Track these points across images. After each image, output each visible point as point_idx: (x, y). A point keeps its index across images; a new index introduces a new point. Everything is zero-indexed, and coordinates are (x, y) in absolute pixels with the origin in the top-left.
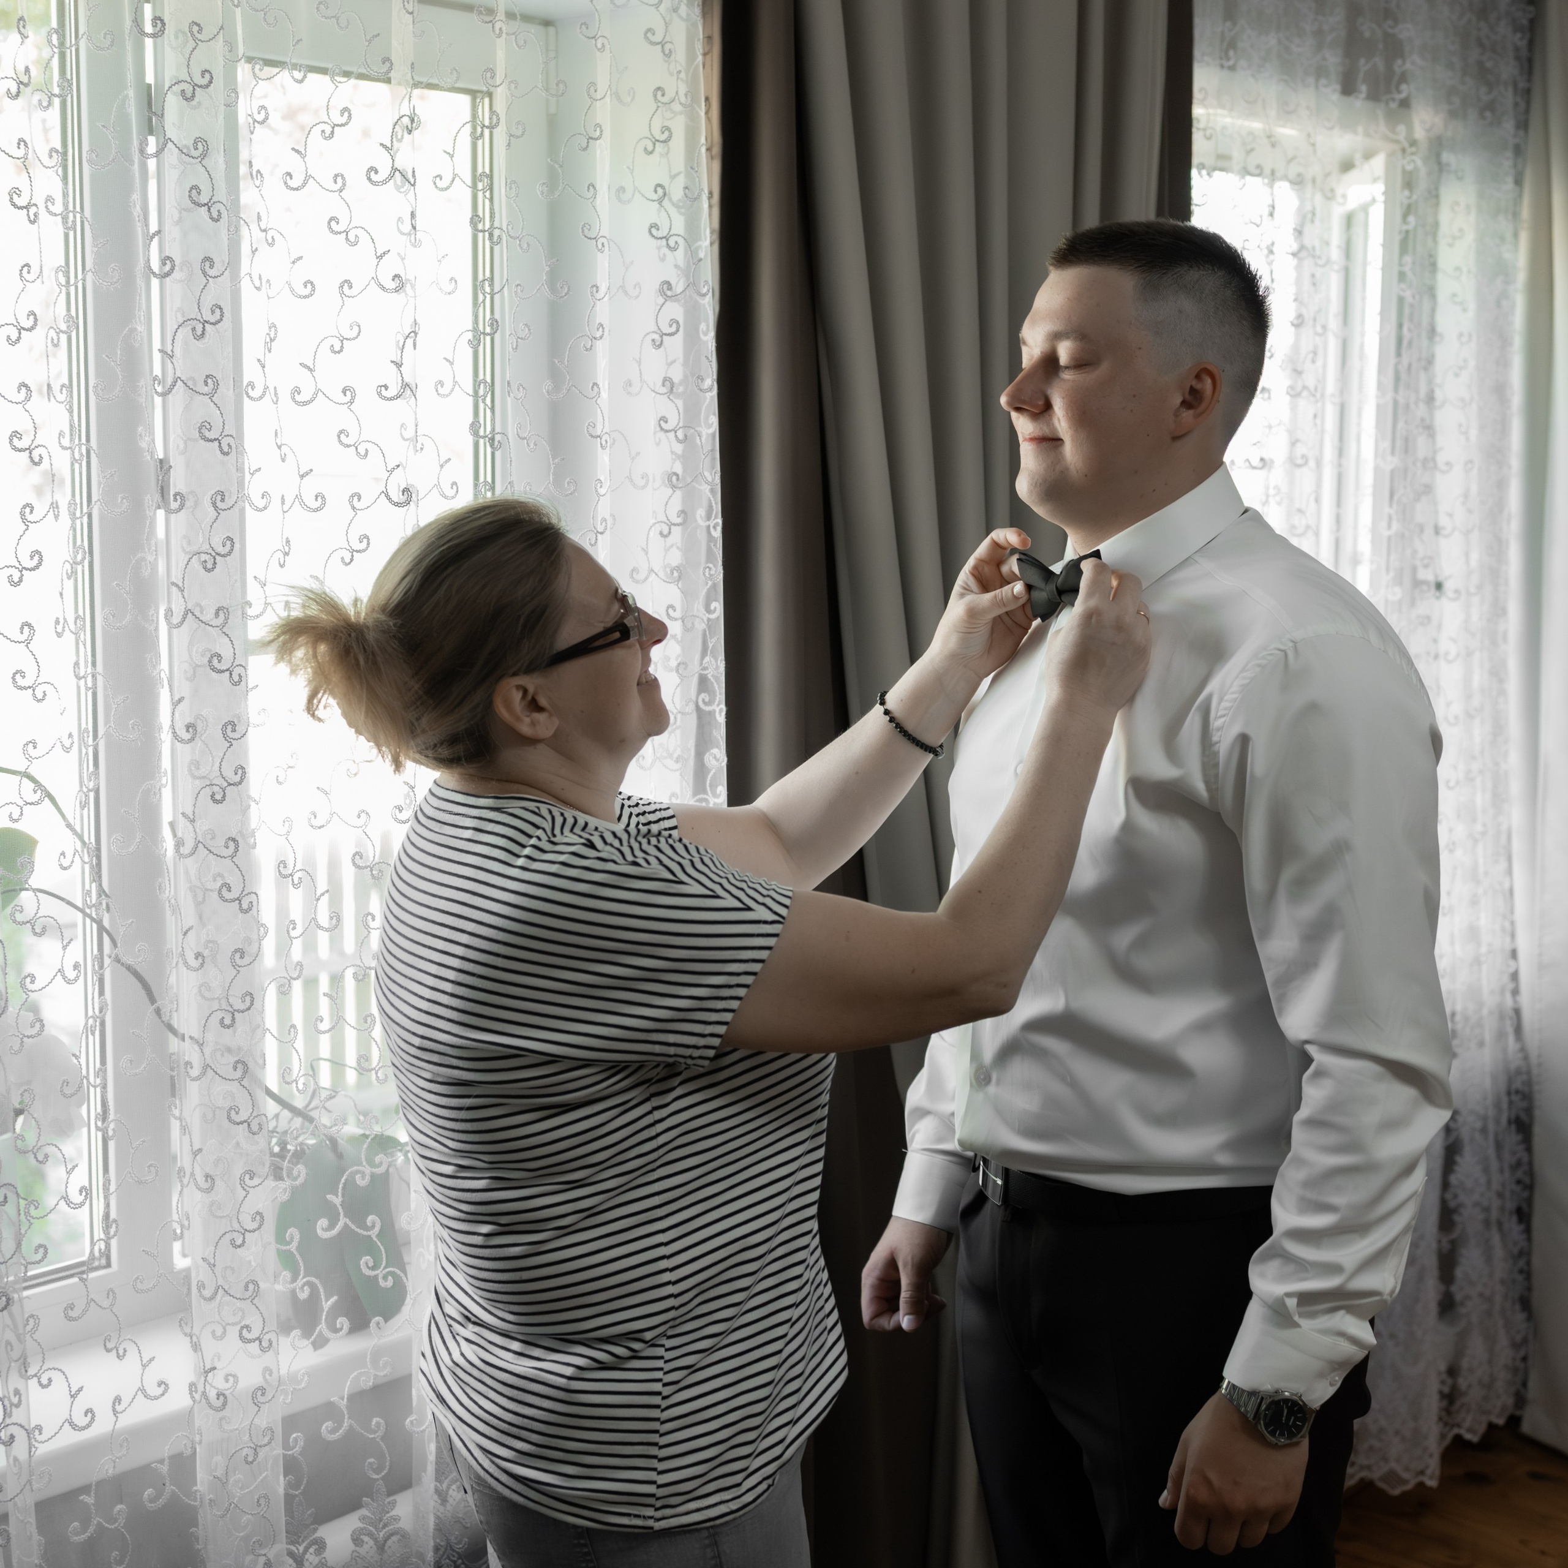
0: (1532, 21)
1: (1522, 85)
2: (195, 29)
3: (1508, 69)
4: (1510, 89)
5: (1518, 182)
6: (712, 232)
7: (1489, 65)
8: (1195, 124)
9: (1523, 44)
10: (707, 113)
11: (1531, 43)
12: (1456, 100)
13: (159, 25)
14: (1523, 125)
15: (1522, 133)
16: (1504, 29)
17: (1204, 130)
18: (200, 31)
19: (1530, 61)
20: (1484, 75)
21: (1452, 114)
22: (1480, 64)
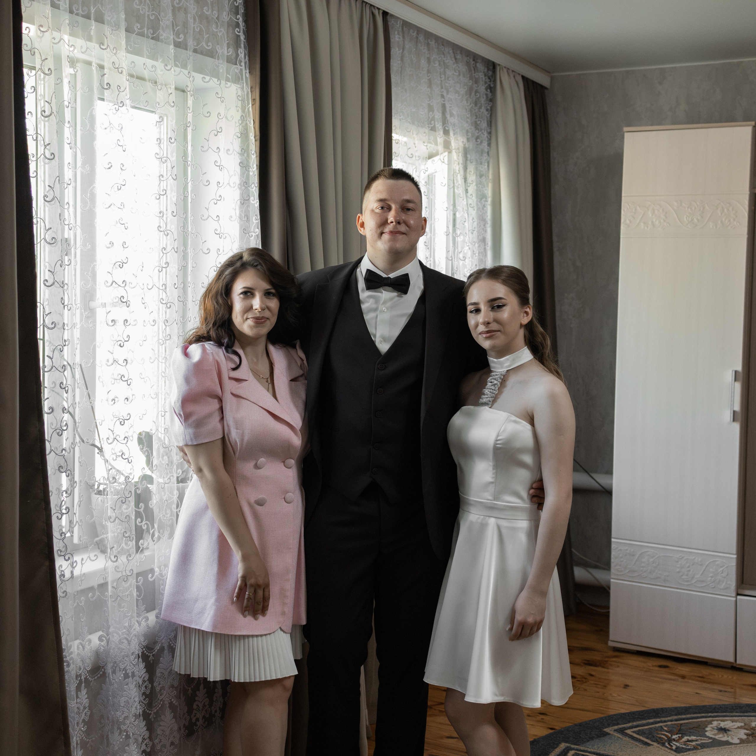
0: (491, 108)
1: (489, 130)
2: (119, 87)
3: (484, 125)
4: (486, 131)
5: (488, 166)
6: (257, 165)
7: (479, 122)
8: (393, 138)
9: (489, 115)
10: (254, 124)
11: (491, 115)
12: (470, 134)
13: (108, 86)
14: (489, 145)
15: (489, 147)
16: (483, 110)
17: (396, 140)
18: (120, 88)
19: (491, 122)
20: (476, 126)
21: (468, 140)
22: (476, 122)
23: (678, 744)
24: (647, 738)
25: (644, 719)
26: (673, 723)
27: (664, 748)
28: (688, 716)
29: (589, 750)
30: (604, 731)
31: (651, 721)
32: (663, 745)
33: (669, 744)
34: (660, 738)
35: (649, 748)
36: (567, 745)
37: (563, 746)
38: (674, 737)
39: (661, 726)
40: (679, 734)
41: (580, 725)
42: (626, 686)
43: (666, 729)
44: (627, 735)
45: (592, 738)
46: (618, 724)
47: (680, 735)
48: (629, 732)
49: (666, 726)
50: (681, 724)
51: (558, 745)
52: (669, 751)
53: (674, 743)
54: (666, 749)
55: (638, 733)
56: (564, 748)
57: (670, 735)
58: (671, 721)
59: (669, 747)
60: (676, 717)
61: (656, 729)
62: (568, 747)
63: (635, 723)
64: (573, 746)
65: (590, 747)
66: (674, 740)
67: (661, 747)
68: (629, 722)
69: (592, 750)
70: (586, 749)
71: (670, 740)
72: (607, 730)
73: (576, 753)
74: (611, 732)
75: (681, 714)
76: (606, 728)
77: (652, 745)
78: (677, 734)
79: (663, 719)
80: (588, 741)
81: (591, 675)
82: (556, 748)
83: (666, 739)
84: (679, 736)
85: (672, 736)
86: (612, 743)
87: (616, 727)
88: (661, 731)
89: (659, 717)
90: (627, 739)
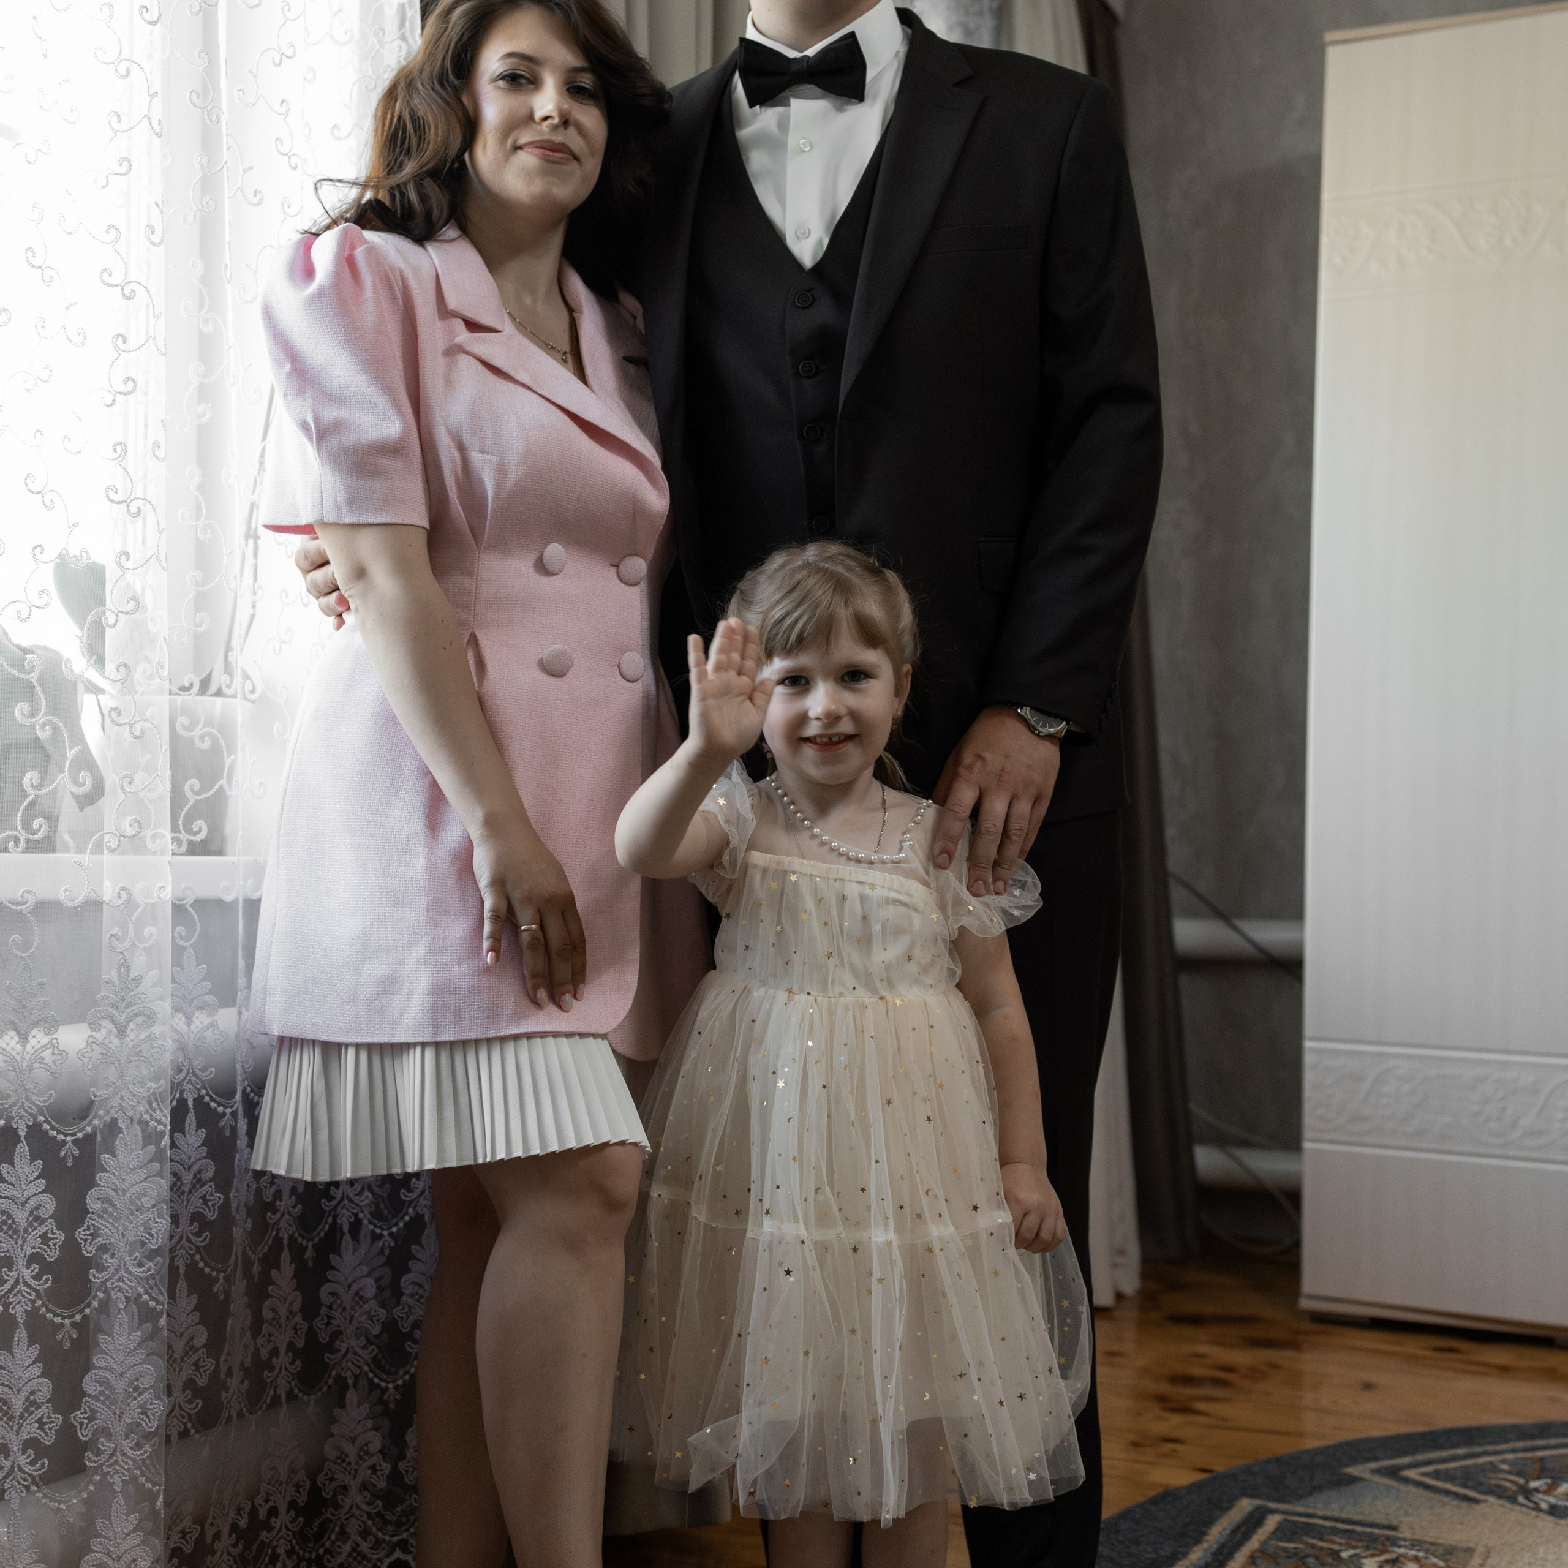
23: (1552, 1500)
24: (1466, 1486)
25: (1441, 1447)
26: (1520, 1455)
27: (1517, 1508)
28: (1553, 1441)
29: (1320, 1513)
30: (1346, 1475)
31: (1461, 1451)
32: (1513, 1499)
33: (1527, 1498)
34: (1498, 1486)
35: (1477, 1507)
36: (1257, 1502)
37: (1246, 1505)
38: (1533, 1484)
39: (1491, 1463)
40: (1546, 1477)
41: (1278, 1460)
42: (1368, 1386)
43: (1505, 1467)
44: (1407, 1480)
45: (1318, 1489)
46: (1376, 1459)
47: (1549, 1481)
48: (1411, 1473)
49: (1503, 1462)
50: (1541, 1459)
51: (1231, 1503)
52: (1534, 1513)
53: (1540, 1496)
54: (1524, 1509)
55: (1436, 1475)
56: (1249, 1509)
57: (1521, 1481)
58: (1514, 1451)
59: (1531, 1505)
60: (1520, 1444)
61: (1482, 1468)
62: (1258, 1509)
63: (1420, 1457)
64: (1273, 1505)
65: (1320, 1506)
66: (1537, 1490)
67: (1508, 1505)
68: (1404, 1453)
69: (1329, 1513)
70: (1310, 1511)
71: (1527, 1493)
72: (1353, 1470)
73: (1286, 1520)
74: (1366, 1475)
75: (1532, 1437)
76: (1349, 1465)
77: (1485, 1501)
78: (1538, 1478)
79: (1490, 1448)
80: (1310, 1494)
81: (1274, 1366)
82: (1228, 1509)
83: (1514, 1488)
84: (1546, 1484)
85: (1527, 1482)
86: (1375, 1498)
87: (1374, 1465)
88: (1494, 1472)
89: (1479, 1444)
90: (1412, 1488)
